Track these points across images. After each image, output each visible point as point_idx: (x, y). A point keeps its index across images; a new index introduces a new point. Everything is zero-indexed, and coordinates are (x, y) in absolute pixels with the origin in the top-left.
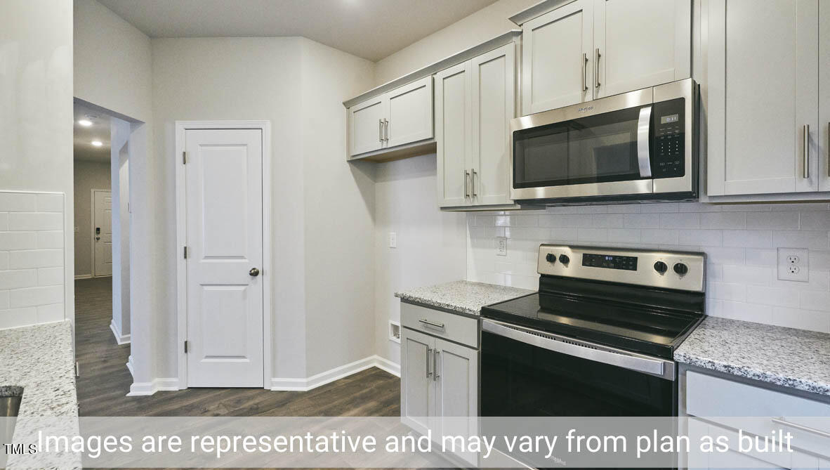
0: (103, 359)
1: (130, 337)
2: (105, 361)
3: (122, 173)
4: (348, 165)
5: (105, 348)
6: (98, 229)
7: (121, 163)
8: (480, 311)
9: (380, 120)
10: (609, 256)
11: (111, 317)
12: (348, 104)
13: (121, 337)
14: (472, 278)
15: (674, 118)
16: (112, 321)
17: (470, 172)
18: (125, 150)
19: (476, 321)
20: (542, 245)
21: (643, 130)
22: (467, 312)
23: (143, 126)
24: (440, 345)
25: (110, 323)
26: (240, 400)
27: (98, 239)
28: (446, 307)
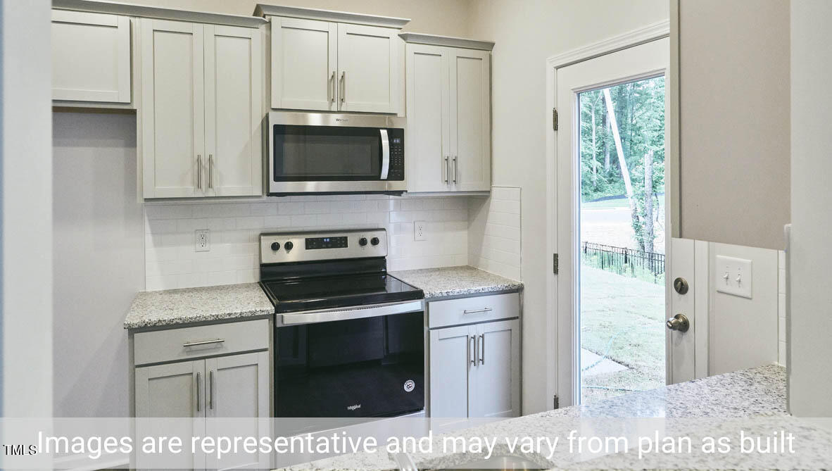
10: (327, 238)
15: (398, 141)
22: (259, 313)
28: (228, 317)
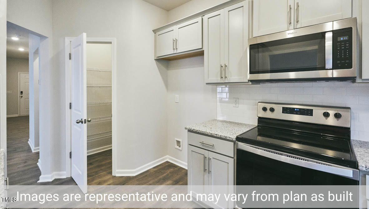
0: (24, 161)
1: (39, 148)
2: (25, 162)
3: (35, 64)
4: (154, 61)
5: (25, 155)
6: (22, 92)
7: (34, 59)
8: (236, 138)
9: (173, 39)
10: (297, 108)
11: (28, 137)
12: (155, 31)
13: (34, 148)
14: (220, 118)
15: (346, 38)
16: (29, 139)
17: (223, 65)
18: (36, 52)
19: (233, 143)
20: (259, 102)
21: (329, 44)
22: (228, 138)
23: (47, 39)
24: (211, 155)
25: (28, 140)
26: (100, 183)
27: (22, 97)
28: (215, 136)
